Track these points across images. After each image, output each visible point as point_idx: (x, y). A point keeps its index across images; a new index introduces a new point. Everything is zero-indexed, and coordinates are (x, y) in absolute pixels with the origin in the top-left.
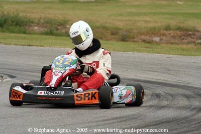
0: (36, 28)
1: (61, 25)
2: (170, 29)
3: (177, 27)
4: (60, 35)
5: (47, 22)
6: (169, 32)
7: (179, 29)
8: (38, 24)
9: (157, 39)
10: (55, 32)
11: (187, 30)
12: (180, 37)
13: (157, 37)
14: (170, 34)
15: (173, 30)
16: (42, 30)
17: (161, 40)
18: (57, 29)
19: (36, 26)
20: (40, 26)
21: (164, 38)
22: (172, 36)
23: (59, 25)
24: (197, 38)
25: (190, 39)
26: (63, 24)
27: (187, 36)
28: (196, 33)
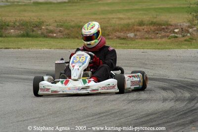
0: (12, 31)
1: (37, 26)
2: (144, 25)
3: (150, 22)
4: (36, 37)
5: (22, 24)
6: (143, 27)
7: (153, 24)
8: (13, 27)
9: (131, 35)
10: (31, 33)
11: (160, 25)
12: (154, 32)
13: (131, 33)
14: (143, 29)
15: (147, 25)
16: (18, 32)
17: (136, 35)
18: (33, 31)
19: (12, 29)
20: (16, 29)
21: (138, 33)
22: (146, 32)
23: (35, 27)
24: (170, 32)
25: (163, 33)
26: (38, 26)
27: (161, 30)
28: (169, 27)
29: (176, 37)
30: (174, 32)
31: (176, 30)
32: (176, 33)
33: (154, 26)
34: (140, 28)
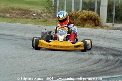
2: (15, 10)
3: (18, 8)
6: (15, 11)
7: (20, 9)
9: (8, 15)
11: (25, 10)
12: (21, 14)
14: (15, 13)
15: (17, 10)
21: (12, 15)
22: (17, 14)
24: (31, 15)
25: (27, 16)
27: (25, 14)
28: (30, 12)
31: (34, 15)
33: (21, 11)
34: (13, 11)
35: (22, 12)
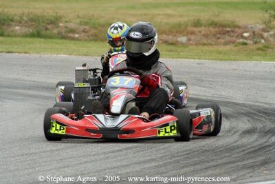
0: (17, 28)
1: (52, 23)
2: (201, 26)
3: (210, 22)
4: (51, 37)
5: (32, 20)
6: (200, 29)
7: (214, 24)
8: (20, 23)
9: (183, 39)
10: (44, 32)
11: (224, 26)
12: (215, 35)
13: (184, 36)
14: (200, 32)
15: (205, 26)
16: (25, 30)
17: (189, 40)
18: (47, 29)
19: (17, 26)
20: (23, 26)
21: (193, 37)
22: (204, 35)
23: (49, 24)
24: (237, 36)
25: (228, 38)
26: (54, 22)
27: (224, 34)
28: (236, 30)
29: (245, 44)
30: (243, 37)
31: (246, 35)
32: (246, 38)
33: (214, 28)
34: (196, 29)
35: (216, 29)
